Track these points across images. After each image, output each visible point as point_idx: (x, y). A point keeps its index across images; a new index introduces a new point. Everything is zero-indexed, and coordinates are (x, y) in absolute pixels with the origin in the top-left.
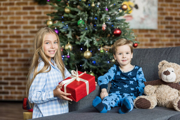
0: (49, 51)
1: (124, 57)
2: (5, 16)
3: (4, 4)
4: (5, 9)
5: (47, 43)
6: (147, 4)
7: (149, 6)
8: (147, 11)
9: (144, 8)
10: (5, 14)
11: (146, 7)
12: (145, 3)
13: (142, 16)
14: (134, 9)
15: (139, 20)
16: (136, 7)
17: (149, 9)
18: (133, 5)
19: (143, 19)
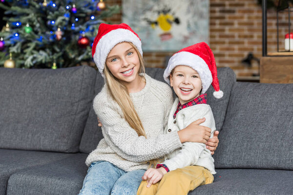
0: (122, 73)
7: (196, 18)
8: (192, 26)
9: (188, 22)
11: (191, 21)
12: (190, 15)
13: (186, 33)
14: (174, 25)
16: (177, 21)
17: (196, 24)
19: (186, 38)
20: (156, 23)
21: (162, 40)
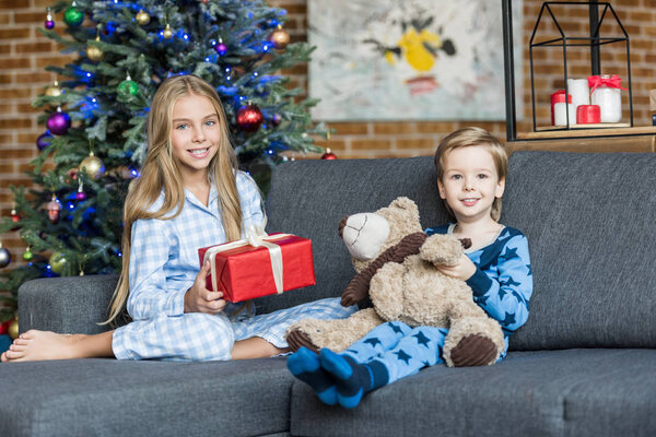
0: (189, 151)
1: (469, 187)
2: (22, 87)
3: (18, 49)
4: (24, 63)
5: (182, 127)
6: (487, 38)
8: (485, 61)
9: (475, 50)
10: (22, 79)
11: (481, 49)
12: (479, 35)
13: (470, 77)
14: (442, 54)
15: (461, 90)
16: (449, 48)
18: (436, 42)
19: (471, 89)
20: (397, 51)
21: (413, 92)
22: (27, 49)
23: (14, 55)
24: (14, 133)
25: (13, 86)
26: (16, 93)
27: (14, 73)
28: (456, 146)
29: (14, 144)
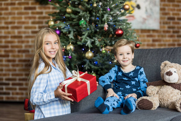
1: (125, 57)
2: (6, 16)
3: (5, 4)
4: (7, 9)
5: (47, 44)
7: (151, 6)
8: (149, 11)
9: (146, 8)
10: (6, 14)
11: (148, 7)
12: (147, 3)
13: (145, 16)
14: (136, 9)
15: (141, 20)
16: (138, 7)
17: (151, 9)
18: (135, 5)
19: (145, 20)
22: (8, 4)
23: (3, 6)
24: (3, 31)
25: (3, 16)
26: (4, 18)
27: (3, 12)
28: (120, 46)
29: (3, 34)
